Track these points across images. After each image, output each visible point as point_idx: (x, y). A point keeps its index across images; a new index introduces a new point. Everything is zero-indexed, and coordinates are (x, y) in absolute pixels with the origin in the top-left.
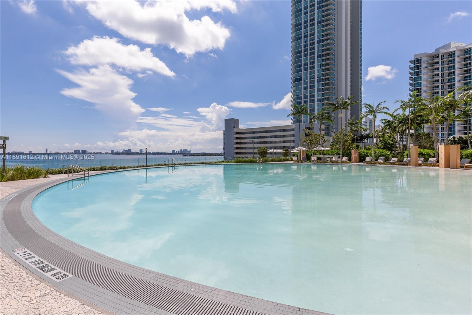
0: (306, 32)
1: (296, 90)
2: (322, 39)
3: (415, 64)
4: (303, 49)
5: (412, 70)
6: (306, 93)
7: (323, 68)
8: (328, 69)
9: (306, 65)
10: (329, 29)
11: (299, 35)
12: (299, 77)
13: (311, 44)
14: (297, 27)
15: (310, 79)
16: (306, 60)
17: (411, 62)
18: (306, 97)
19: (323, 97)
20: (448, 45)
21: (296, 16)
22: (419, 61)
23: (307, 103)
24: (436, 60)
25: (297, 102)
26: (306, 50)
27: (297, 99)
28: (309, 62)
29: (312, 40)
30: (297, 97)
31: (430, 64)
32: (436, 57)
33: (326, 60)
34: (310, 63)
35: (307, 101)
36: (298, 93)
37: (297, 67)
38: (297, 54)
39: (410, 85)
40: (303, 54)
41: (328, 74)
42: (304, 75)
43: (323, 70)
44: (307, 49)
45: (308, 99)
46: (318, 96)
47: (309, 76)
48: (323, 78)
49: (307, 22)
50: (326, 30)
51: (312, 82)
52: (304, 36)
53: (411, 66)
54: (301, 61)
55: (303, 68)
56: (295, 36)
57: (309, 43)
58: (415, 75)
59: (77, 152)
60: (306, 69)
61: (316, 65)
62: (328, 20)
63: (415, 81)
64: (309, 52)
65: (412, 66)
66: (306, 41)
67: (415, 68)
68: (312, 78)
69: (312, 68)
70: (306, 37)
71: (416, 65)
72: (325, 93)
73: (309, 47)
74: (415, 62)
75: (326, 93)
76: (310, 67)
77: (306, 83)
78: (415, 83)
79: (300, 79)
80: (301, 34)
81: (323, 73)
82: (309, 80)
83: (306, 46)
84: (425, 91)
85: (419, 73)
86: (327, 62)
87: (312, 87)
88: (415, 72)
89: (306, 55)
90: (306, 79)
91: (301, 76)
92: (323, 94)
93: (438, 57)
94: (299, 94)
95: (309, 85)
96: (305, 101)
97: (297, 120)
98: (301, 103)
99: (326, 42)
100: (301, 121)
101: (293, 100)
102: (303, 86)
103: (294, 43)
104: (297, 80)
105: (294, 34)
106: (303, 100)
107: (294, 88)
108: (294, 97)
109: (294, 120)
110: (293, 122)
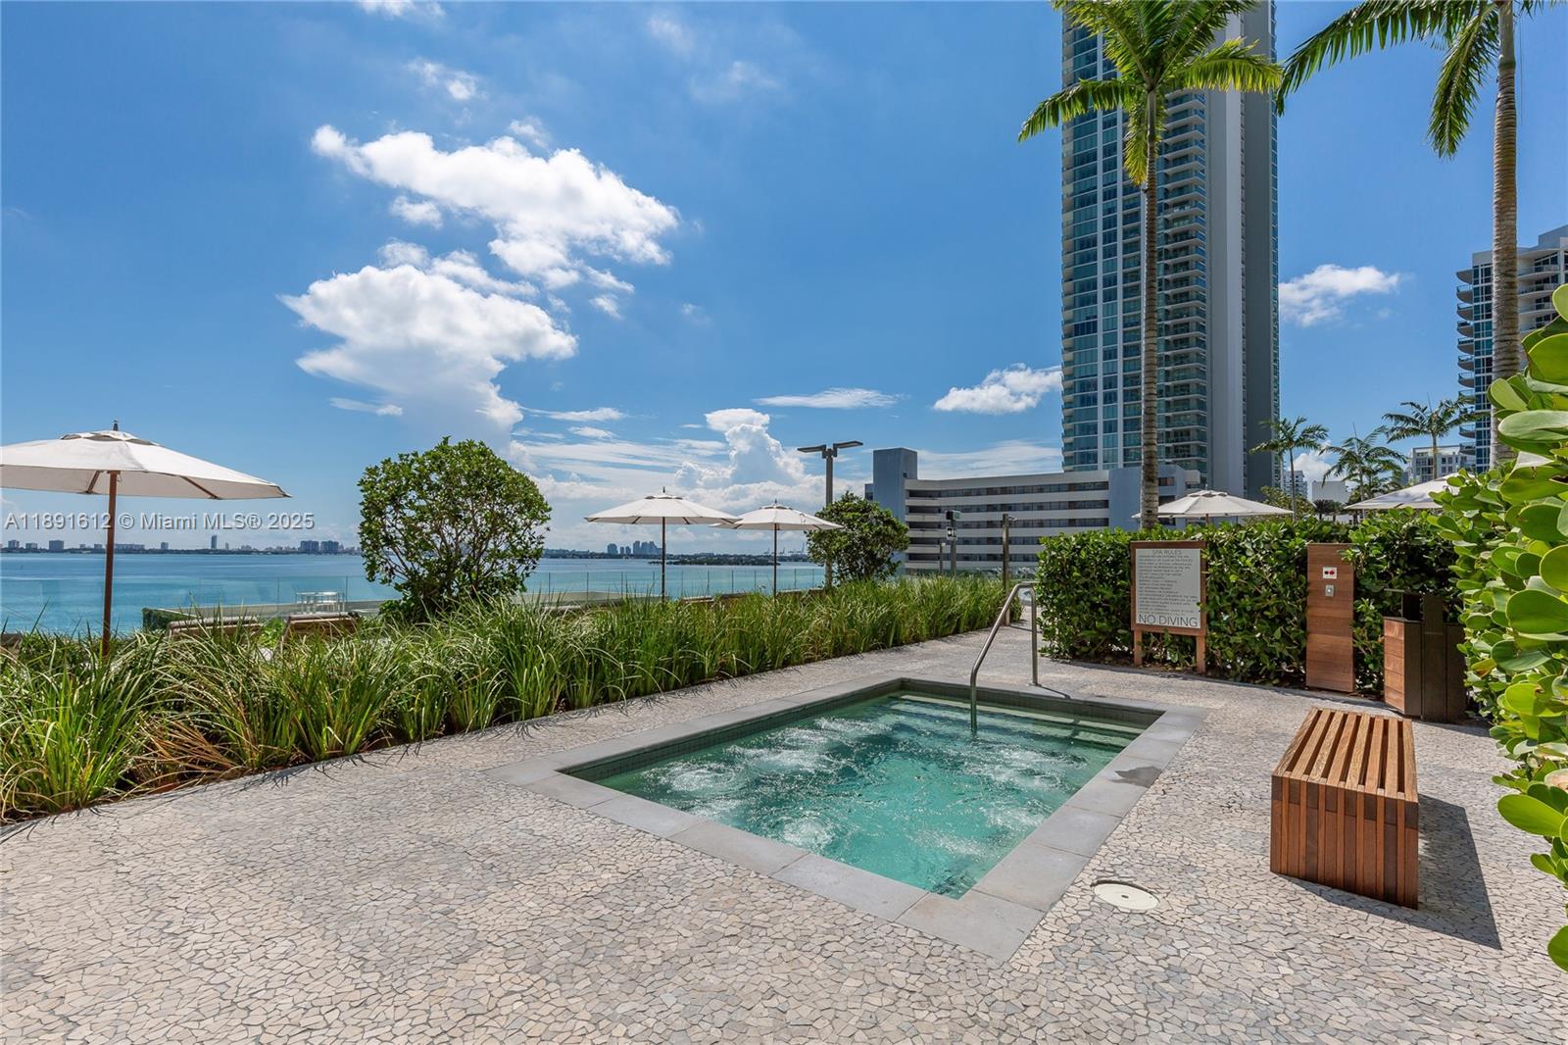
0: (1110, 181)
1: (1076, 361)
2: (1166, 201)
3: (1476, 282)
4: (1100, 233)
5: (1468, 300)
6: (1110, 371)
7: (1169, 292)
8: (1185, 296)
9: (1110, 281)
10: (1185, 174)
11: (1088, 190)
12: (1088, 318)
13: (1127, 219)
14: (1080, 165)
15: (1125, 326)
16: (1110, 266)
18: (1110, 383)
19: (1167, 384)
22: (1488, 273)
23: (1116, 400)
24: (1547, 272)
25: (1082, 397)
26: (1110, 237)
27: (1082, 389)
28: (1120, 272)
29: (1131, 207)
30: (1083, 383)
31: (1529, 281)
32: (1546, 262)
33: (1176, 267)
34: (1125, 275)
35: (1115, 394)
36: (1083, 370)
37: (1080, 289)
38: (1080, 248)
40: (1100, 248)
41: (1184, 312)
42: (1106, 312)
43: (1166, 300)
44: (1115, 232)
45: (1120, 389)
47: (1120, 315)
48: (1169, 322)
49: (1115, 149)
50: (1177, 176)
51: (1131, 336)
52: (1104, 193)
53: (1462, 290)
54: (1093, 270)
55: (1100, 291)
56: (1072, 195)
57: (1120, 213)
58: (1477, 318)
59: (309, 548)
60: (1110, 296)
61: (1143, 281)
62: (1185, 144)
63: (1477, 336)
64: (1120, 243)
65: (1468, 287)
66: (1111, 210)
67: (1477, 293)
68: (1131, 323)
69: (1131, 291)
70: (1110, 194)
71: (1480, 285)
72: (1175, 370)
73: (1120, 228)
74: (1476, 275)
75: (1178, 370)
76: (1125, 290)
77: (1110, 338)
78: (1478, 343)
79: (1091, 327)
80: (1095, 188)
81: (1167, 307)
82: (1120, 329)
83: (1110, 223)
86: (1182, 274)
87: (1131, 350)
88: (1477, 307)
89: (1110, 253)
90: (1110, 325)
91: (1096, 317)
92: (1167, 372)
93: (1555, 261)
94: (1089, 373)
95: (1120, 346)
96: (1110, 393)
97: (1080, 454)
98: (1095, 401)
99: (1176, 210)
100: (1095, 456)
101: (1068, 390)
102: (1100, 348)
103: (1070, 215)
104: (1080, 330)
105: (1070, 188)
106: (1100, 392)
107: (1071, 354)
108: (1071, 382)
109: (1070, 453)
110: (1068, 461)
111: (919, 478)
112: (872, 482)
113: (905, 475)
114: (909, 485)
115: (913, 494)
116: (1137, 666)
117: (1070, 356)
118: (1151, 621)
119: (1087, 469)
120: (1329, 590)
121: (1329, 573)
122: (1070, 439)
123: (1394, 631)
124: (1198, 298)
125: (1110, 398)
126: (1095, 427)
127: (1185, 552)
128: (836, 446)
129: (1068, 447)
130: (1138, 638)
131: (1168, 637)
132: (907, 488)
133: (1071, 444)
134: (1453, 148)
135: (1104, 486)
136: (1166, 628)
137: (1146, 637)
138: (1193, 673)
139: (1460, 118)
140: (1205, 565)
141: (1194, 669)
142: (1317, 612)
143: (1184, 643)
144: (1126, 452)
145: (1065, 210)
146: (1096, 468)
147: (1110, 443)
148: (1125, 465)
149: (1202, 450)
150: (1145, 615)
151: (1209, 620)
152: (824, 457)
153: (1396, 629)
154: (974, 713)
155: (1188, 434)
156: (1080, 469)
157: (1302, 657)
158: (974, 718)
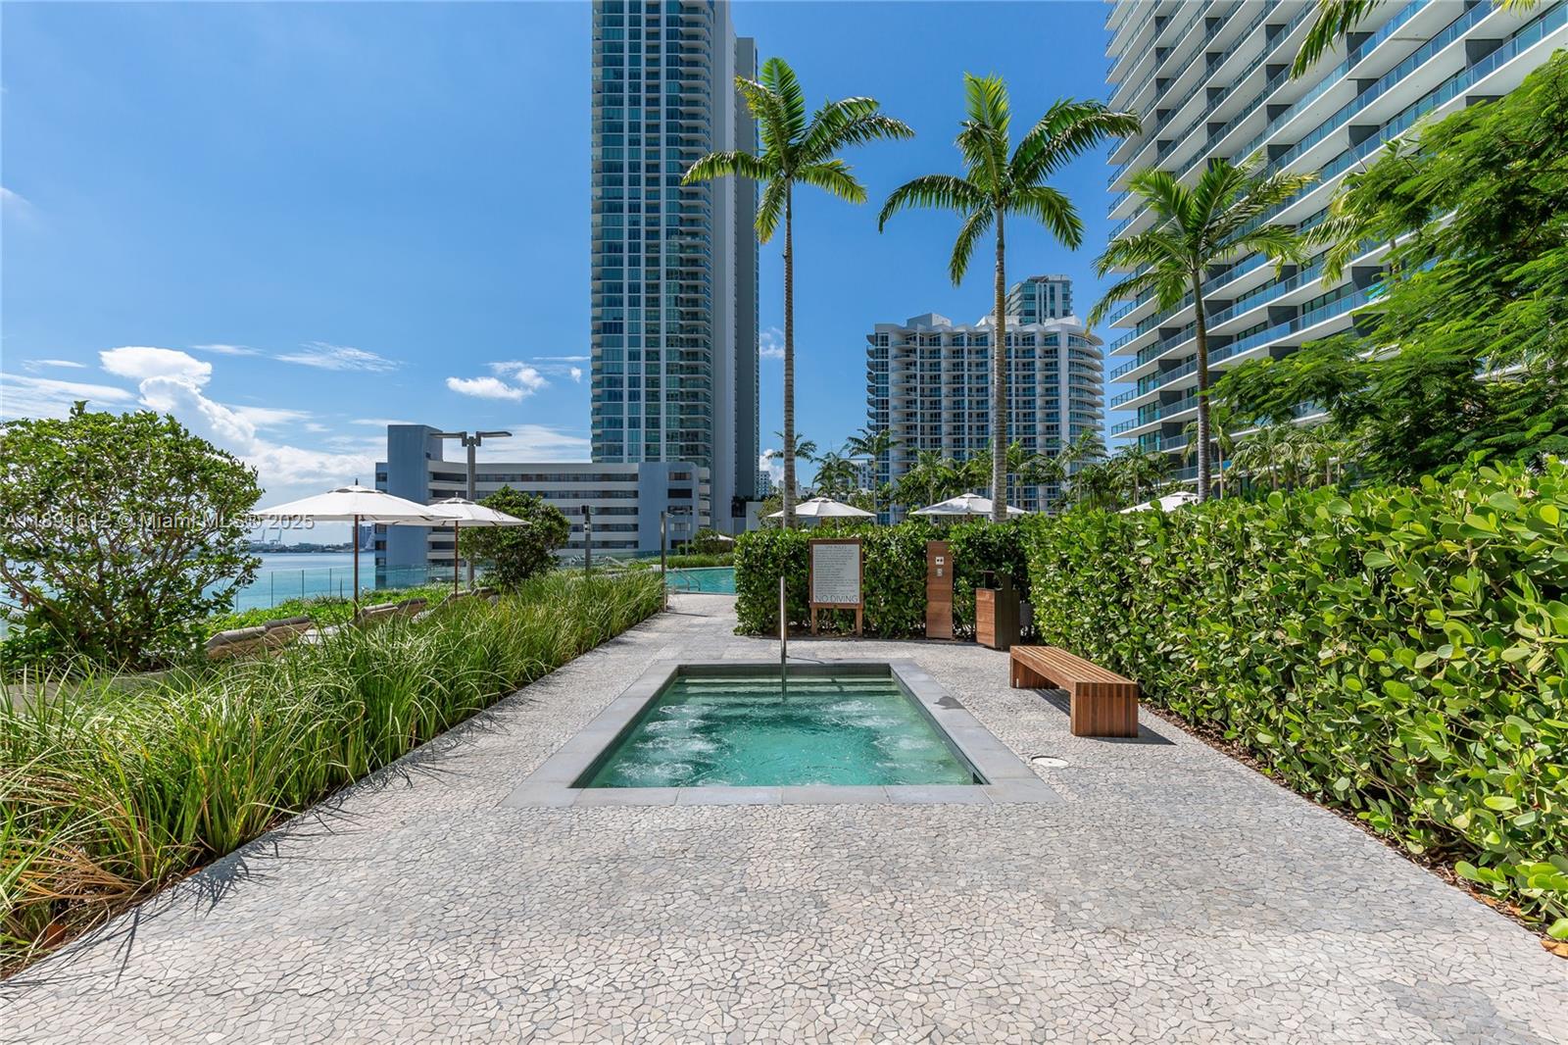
0: (635, 196)
1: (605, 357)
2: (680, 228)
3: (877, 345)
4: (626, 241)
5: (872, 357)
6: (634, 370)
7: (682, 309)
9: (634, 288)
10: (695, 209)
11: (616, 198)
12: (615, 319)
13: (649, 235)
14: (608, 171)
15: (647, 332)
16: (634, 275)
17: (870, 338)
18: (634, 382)
20: (927, 318)
21: (606, 141)
22: (885, 339)
23: (639, 398)
24: (912, 345)
25: (609, 392)
26: (634, 248)
27: (609, 385)
28: (643, 283)
29: (653, 225)
30: (610, 379)
31: (903, 350)
32: (911, 339)
33: (689, 288)
34: (648, 286)
35: (639, 393)
36: (610, 367)
37: (608, 291)
38: (608, 252)
39: (869, 391)
40: (626, 255)
41: (694, 330)
42: (631, 316)
43: (682, 316)
44: (639, 244)
45: (643, 389)
46: (668, 384)
47: (643, 322)
48: (682, 336)
49: (639, 168)
50: (690, 209)
51: (653, 342)
52: (630, 205)
53: (870, 349)
54: (620, 275)
55: (626, 295)
56: (601, 198)
57: (643, 228)
58: (877, 370)
60: (634, 302)
61: (663, 294)
63: (877, 383)
64: (643, 255)
65: (873, 347)
66: (635, 223)
67: (877, 353)
68: (653, 330)
69: (654, 302)
70: (634, 208)
71: (879, 347)
72: (688, 379)
74: (877, 340)
75: (690, 379)
76: (648, 299)
77: (634, 341)
78: (877, 388)
79: (618, 328)
80: (622, 198)
81: (681, 322)
82: (643, 335)
83: (634, 234)
84: (895, 408)
85: (884, 366)
86: (692, 295)
87: (653, 356)
88: (876, 362)
89: (634, 262)
90: (635, 329)
91: (622, 319)
92: (682, 379)
93: (915, 339)
94: (616, 370)
95: (643, 350)
96: (634, 392)
97: (607, 446)
98: (621, 398)
99: (689, 239)
100: (621, 449)
101: (596, 385)
102: (626, 349)
103: (598, 217)
104: (607, 329)
105: (598, 191)
106: (626, 390)
107: (600, 349)
108: (599, 377)
109: (597, 444)
110: (596, 451)
111: (446, 459)
112: (384, 459)
113: (428, 456)
114: (433, 466)
115: (437, 477)
116: (814, 636)
117: (598, 351)
118: (825, 600)
119: (614, 461)
120: (940, 571)
121: (939, 561)
122: (598, 431)
123: (986, 598)
124: (705, 319)
125: (634, 396)
126: (621, 422)
127: (848, 546)
128: (479, 435)
129: (595, 438)
130: (814, 613)
131: (836, 612)
132: (430, 470)
133: (599, 435)
134: (959, 282)
135: (634, 477)
136: (835, 605)
137: (820, 612)
138: (854, 636)
139: (964, 264)
140: (864, 556)
141: (855, 633)
142: (933, 586)
143: (848, 614)
144: (648, 447)
145: (595, 211)
146: (621, 461)
147: (634, 438)
148: (647, 459)
149: (707, 450)
150: (820, 596)
151: (865, 596)
152: (464, 445)
153: (988, 596)
154: (784, 684)
155: (697, 436)
156: (608, 461)
157: (924, 619)
158: (784, 688)
